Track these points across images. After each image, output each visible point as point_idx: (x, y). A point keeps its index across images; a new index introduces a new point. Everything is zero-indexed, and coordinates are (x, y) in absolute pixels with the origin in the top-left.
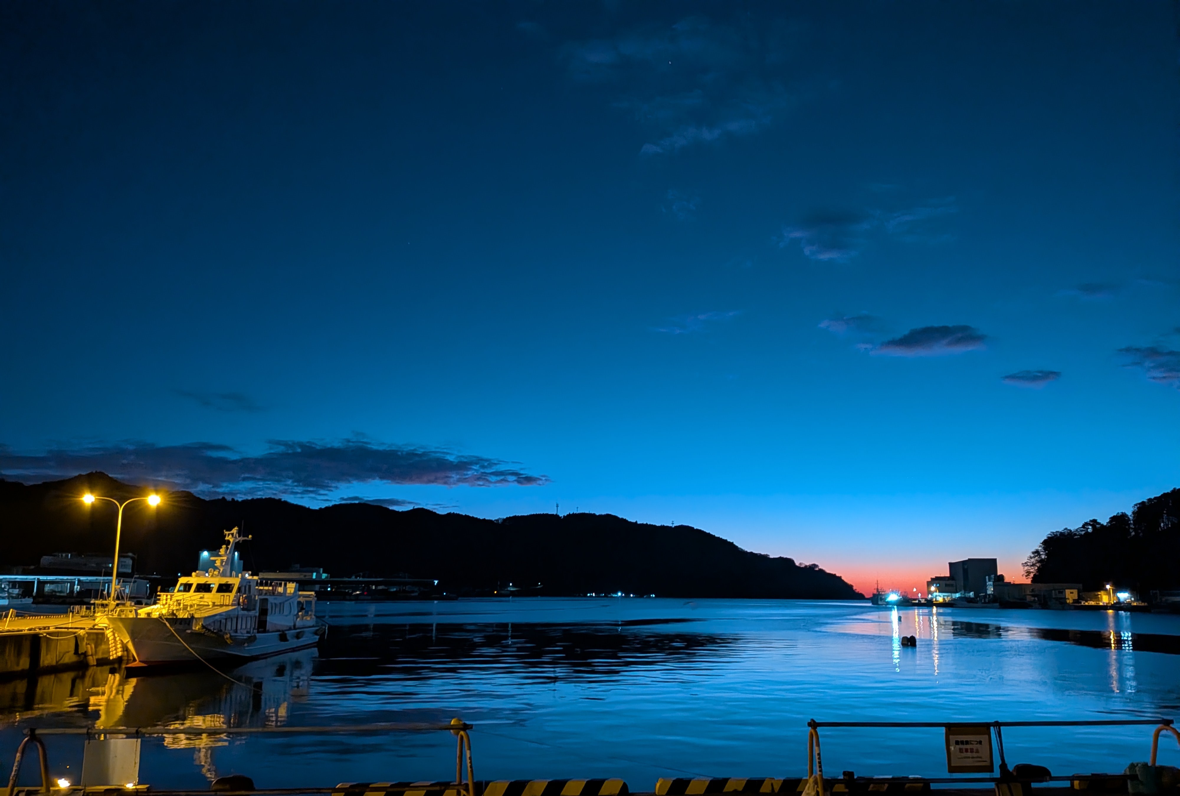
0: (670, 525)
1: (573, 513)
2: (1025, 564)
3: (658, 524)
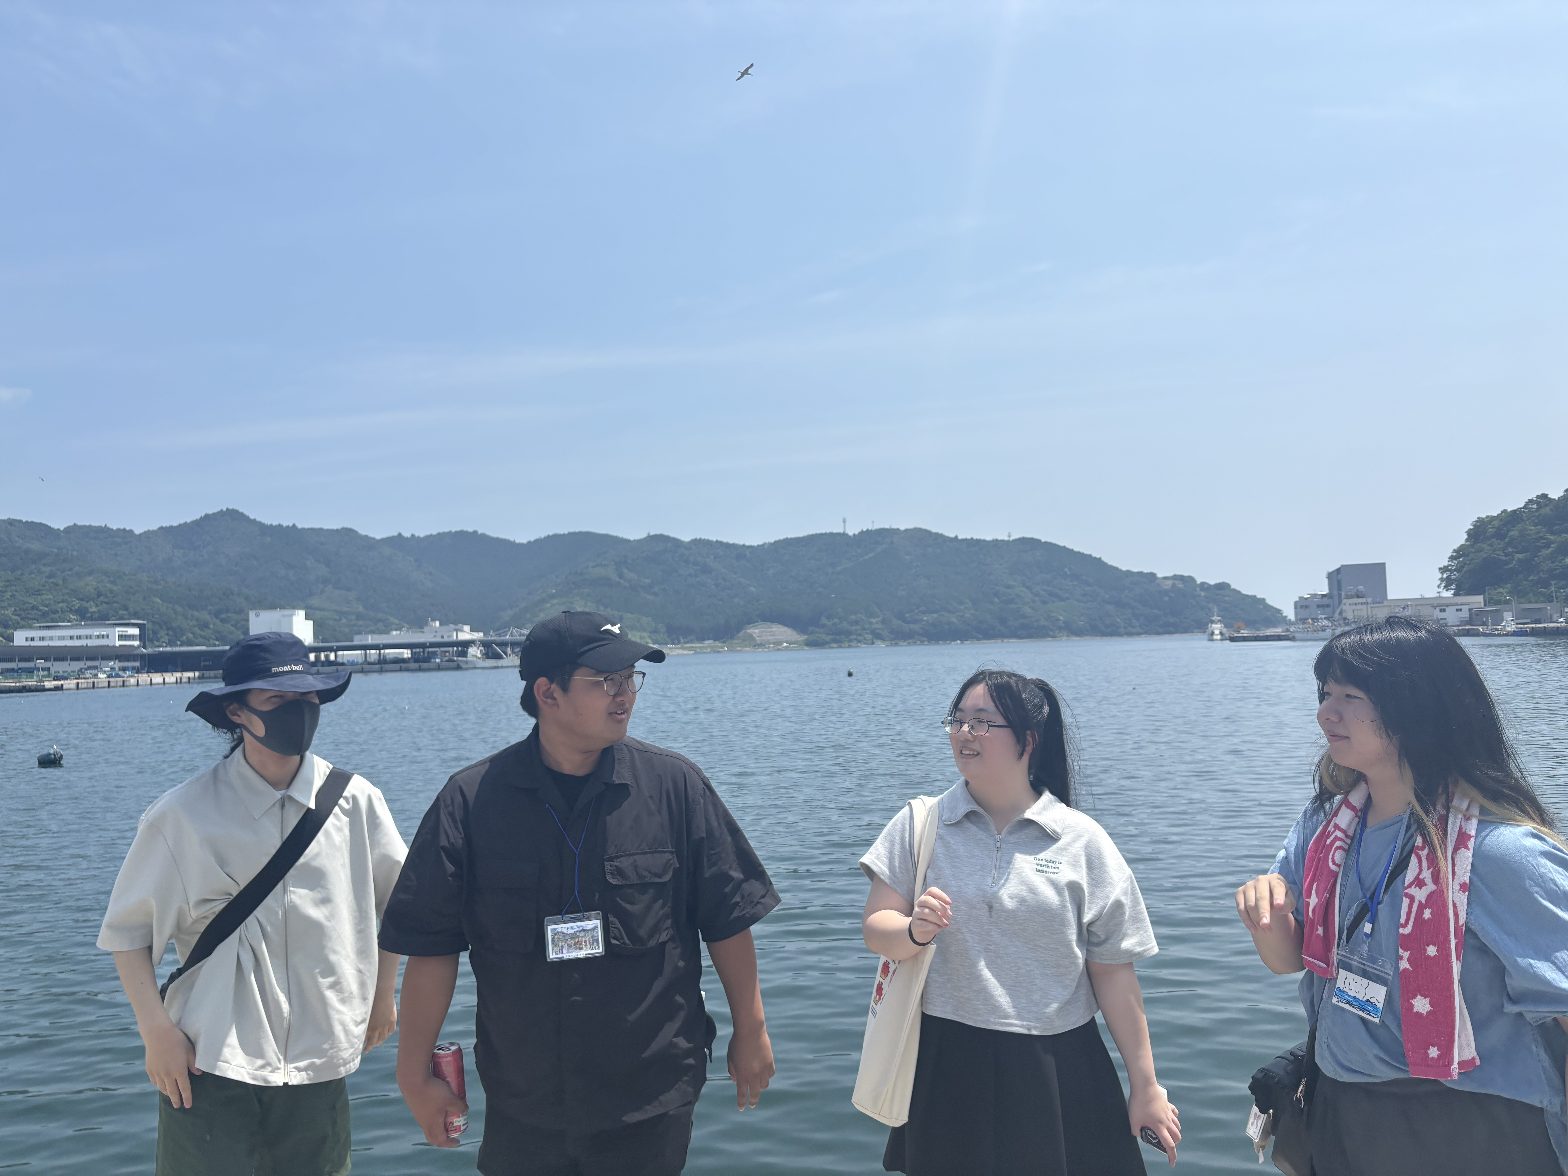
0: (1006, 538)
1: (868, 530)
2: (1443, 570)
3: (989, 538)
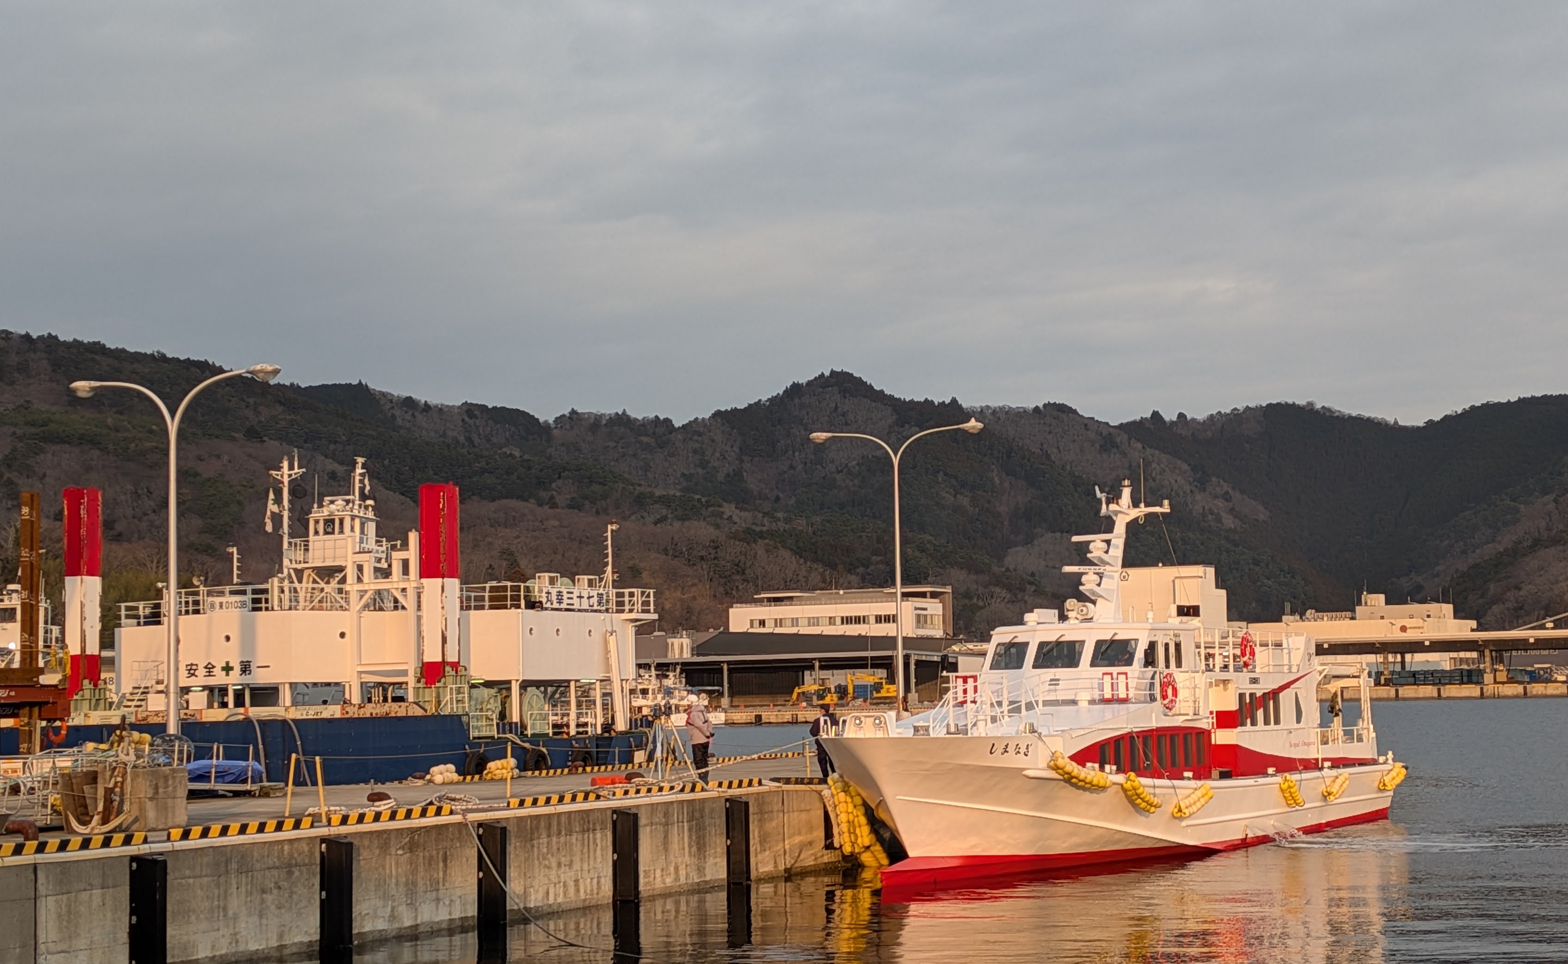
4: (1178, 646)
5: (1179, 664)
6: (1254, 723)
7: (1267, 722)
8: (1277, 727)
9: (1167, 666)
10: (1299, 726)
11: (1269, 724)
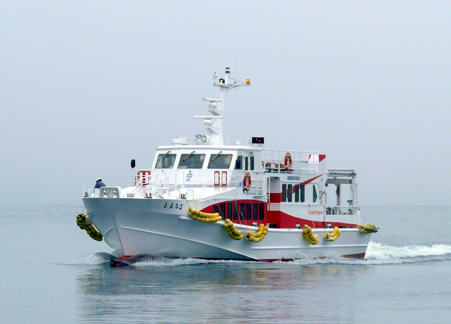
4: (252, 159)
5: (252, 168)
6: (290, 200)
7: (297, 200)
8: (302, 203)
9: (246, 169)
10: (314, 203)
11: (298, 201)
